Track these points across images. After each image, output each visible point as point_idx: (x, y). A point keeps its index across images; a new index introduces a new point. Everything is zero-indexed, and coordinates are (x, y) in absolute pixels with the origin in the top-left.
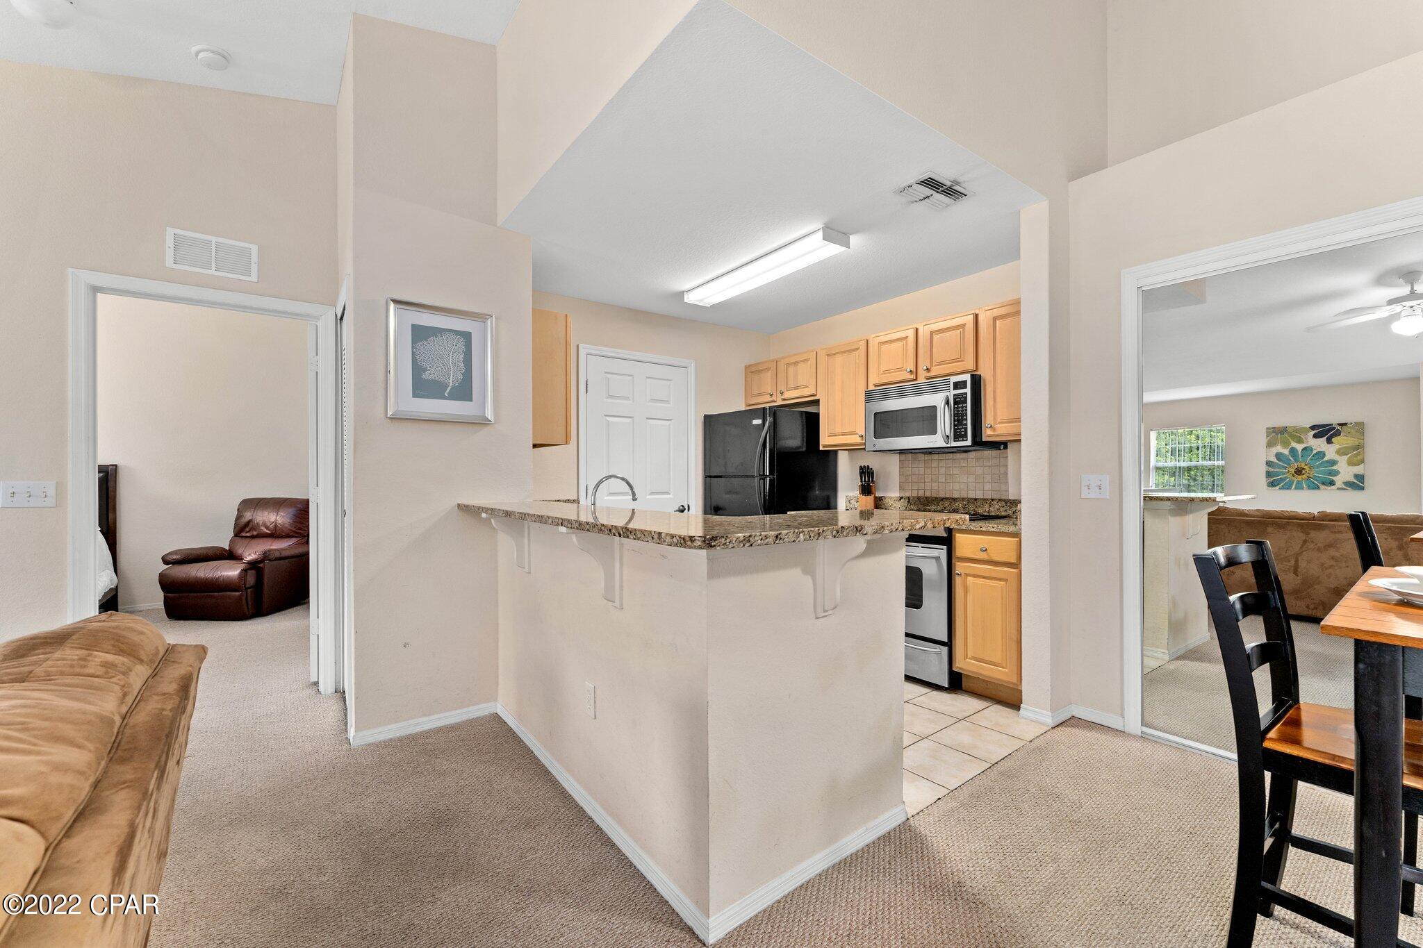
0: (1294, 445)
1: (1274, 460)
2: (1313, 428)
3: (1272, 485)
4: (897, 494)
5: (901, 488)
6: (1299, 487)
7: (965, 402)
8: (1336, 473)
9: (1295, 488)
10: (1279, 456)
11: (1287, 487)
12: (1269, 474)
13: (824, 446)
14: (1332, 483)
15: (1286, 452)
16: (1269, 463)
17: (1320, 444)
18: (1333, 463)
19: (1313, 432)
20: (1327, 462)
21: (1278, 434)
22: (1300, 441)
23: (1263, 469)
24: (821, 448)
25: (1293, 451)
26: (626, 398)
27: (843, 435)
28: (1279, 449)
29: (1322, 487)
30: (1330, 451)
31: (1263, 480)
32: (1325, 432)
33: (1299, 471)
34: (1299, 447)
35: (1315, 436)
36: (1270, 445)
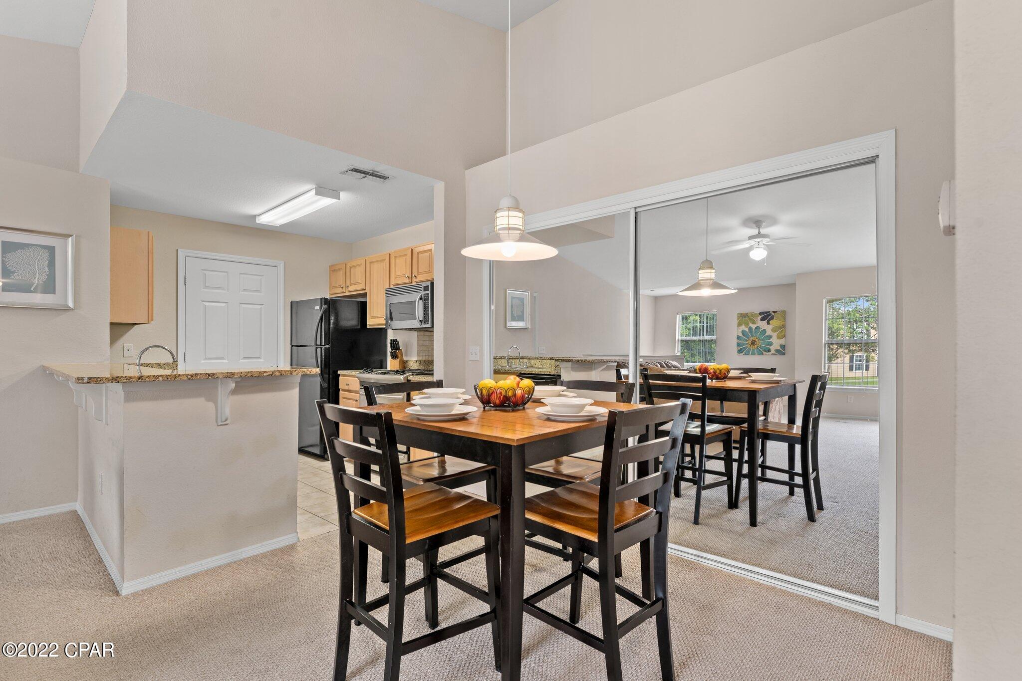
0: (751, 325)
1: (741, 335)
2: (760, 314)
3: (740, 352)
4: (416, 359)
5: (418, 355)
6: (753, 354)
7: (428, 300)
8: (771, 344)
9: (752, 354)
10: (743, 332)
11: (746, 354)
12: (738, 345)
13: (370, 325)
14: (769, 351)
15: (747, 329)
16: (738, 337)
17: (763, 325)
18: (770, 337)
19: (761, 317)
20: (767, 336)
21: (744, 318)
22: (754, 323)
23: (735, 341)
24: (368, 327)
25: (750, 329)
26: (222, 289)
27: (378, 318)
28: (743, 328)
29: (765, 353)
30: (768, 328)
31: (735, 349)
32: (766, 316)
33: (753, 343)
34: (754, 326)
35: (762, 319)
36: (739, 325)
